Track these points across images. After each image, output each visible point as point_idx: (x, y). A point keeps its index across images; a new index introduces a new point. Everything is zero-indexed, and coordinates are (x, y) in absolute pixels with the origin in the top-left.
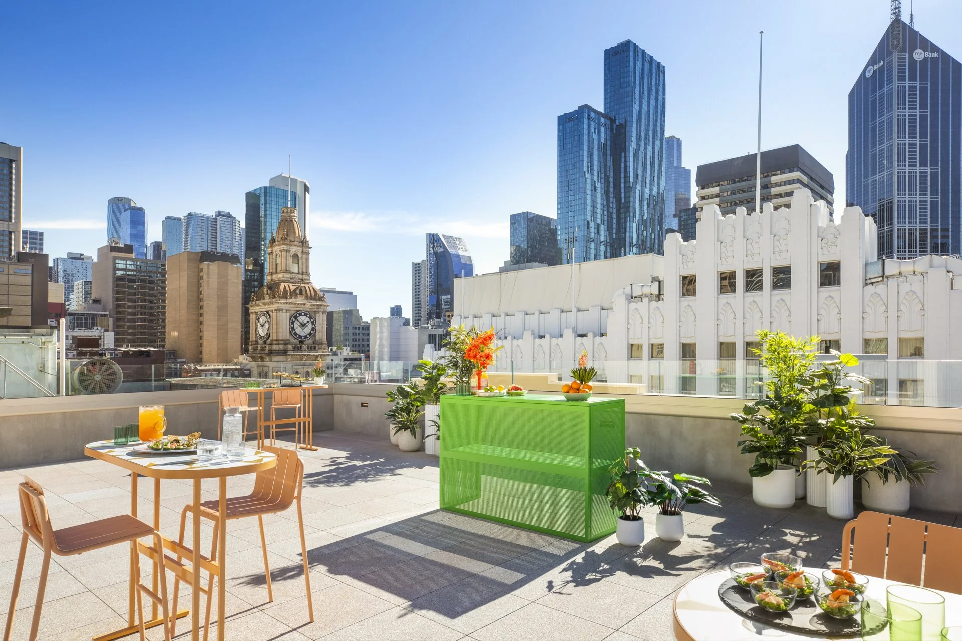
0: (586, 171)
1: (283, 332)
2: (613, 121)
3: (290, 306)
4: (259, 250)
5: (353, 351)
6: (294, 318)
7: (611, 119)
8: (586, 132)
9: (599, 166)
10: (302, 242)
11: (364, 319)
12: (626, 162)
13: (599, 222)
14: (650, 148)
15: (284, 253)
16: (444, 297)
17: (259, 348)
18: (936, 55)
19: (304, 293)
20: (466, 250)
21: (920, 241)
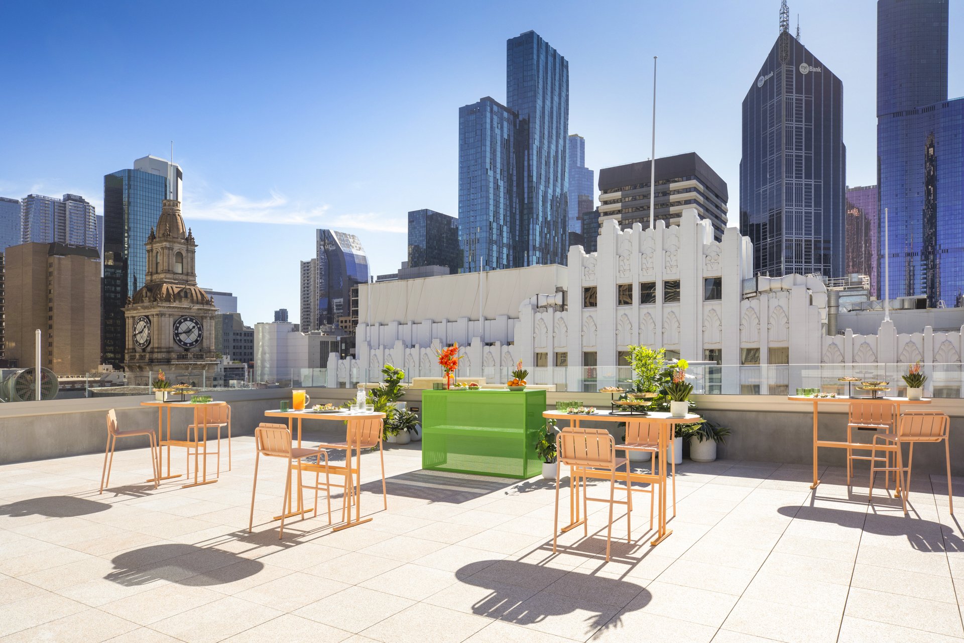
0: (489, 168)
1: (167, 339)
2: (516, 116)
3: (174, 310)
4: (122, 242)
5: (234, 360)
6: (177, 324)
7: (514, 114)
8: (488, 126)
9: (502, 164)
10: (187, 239)
11: (246, 324)
12: (529, 160)
13: (502, 223)
14: (553, 147)
15: (166, 251)
16: (336, 301)
17: (137, 357)
18: (819, 70)
19: (189, 295)
20: (360, 249)
21: (805, 252)
